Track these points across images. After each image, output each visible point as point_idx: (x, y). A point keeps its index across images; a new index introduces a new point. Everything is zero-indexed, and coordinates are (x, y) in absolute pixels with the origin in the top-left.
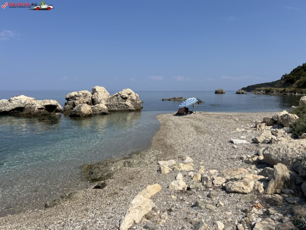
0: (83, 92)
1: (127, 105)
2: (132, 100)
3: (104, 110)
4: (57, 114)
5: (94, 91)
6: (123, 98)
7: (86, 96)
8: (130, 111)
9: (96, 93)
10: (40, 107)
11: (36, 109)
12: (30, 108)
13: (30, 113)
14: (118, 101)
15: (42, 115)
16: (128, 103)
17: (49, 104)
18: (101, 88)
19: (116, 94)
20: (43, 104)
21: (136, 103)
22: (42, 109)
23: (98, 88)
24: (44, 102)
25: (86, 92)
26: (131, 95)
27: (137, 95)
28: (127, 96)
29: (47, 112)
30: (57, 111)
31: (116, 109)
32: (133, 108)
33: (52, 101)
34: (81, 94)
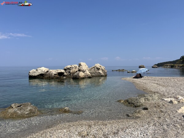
0: (74, 65)
1: (100, 73)
2: (102, 70)
3: (90, 75)
4: (65, 77)
5: (80, 65)
6: (98, 69)
7: (76, 67)
8: (102, 76)
9: (81, 66)
10: (55, 74)
11: (53, 74)
12: (49, 74)
13: (50, 77)
14: (95, 71)
15: (56, 78)
16: (101, 71)
17: (60, 72)
18: (84, 63)
19: (93, 67)
20: (57, 72)
21: (105, 71)
22: (56, 74)
23: (82, 63)
24: (57, 71)
25: (76, 65)
26: (101, 67)
27: (104, 67)
28: (100, 68)
29: (58, 76)
30: (64, 76)
31: (94, 75)
32: (103, 75)
33: (61, 70)
34: (73, 67)
